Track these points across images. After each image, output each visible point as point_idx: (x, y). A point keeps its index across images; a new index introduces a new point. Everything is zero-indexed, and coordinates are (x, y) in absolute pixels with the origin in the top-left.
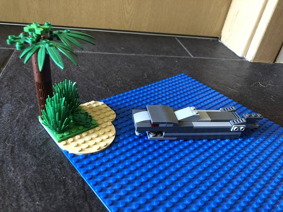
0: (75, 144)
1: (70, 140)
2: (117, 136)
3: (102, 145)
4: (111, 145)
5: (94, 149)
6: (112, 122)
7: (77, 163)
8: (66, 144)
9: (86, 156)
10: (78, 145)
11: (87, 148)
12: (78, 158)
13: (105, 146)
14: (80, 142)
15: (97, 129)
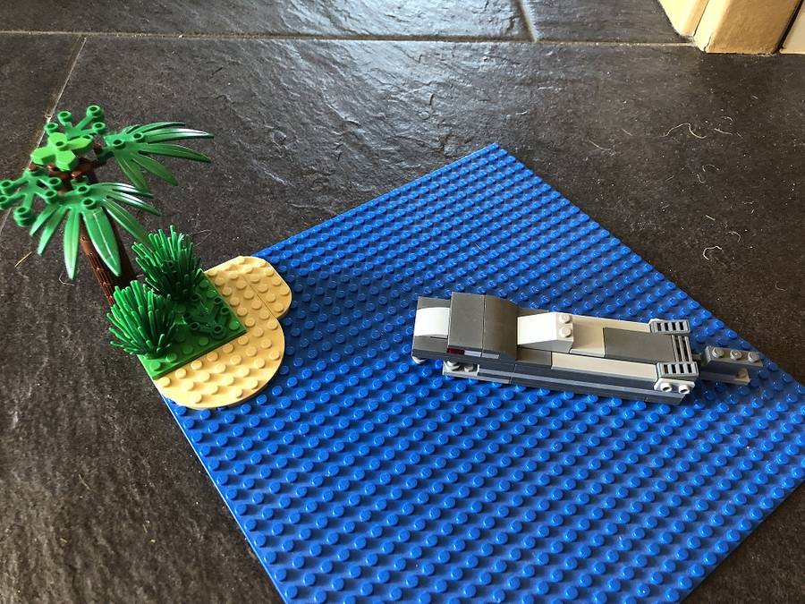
0: (189, 383)
1: (180, 373)
2: (287, 358)
3: (250, 386)
4: (271, 383)
5: (231, 398)
6: (280, 320)
7: (192, 431)
8: (171, 384)
9: (213, 413)
10: (196, 387)
11: (214, 394)
12: (195, 418)
13: (255, 388)
14: (202, 376)
15: (242, 340)
